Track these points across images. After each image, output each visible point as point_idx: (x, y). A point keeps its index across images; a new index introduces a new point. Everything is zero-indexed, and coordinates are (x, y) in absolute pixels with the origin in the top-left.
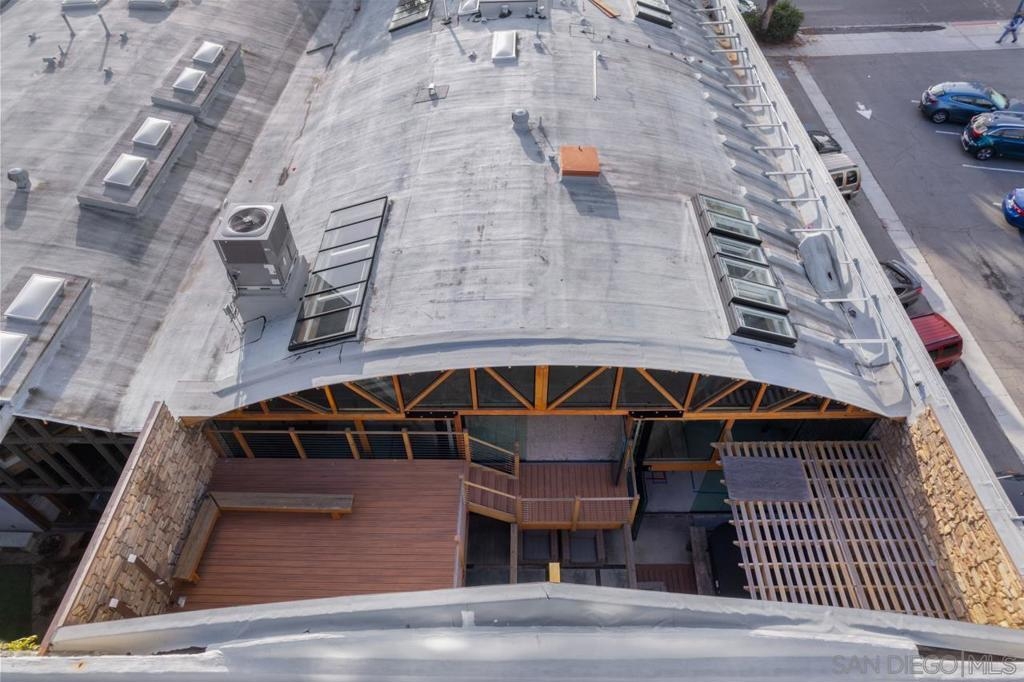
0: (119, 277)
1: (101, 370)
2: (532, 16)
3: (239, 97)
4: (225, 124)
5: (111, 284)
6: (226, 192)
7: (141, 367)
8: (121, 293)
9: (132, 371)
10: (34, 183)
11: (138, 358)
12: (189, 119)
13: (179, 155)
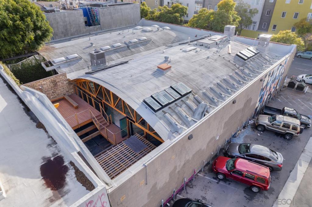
0: (87, 60)
1: (70, 69)
2: (206, 47)
3: (141, 47)
4: (133, 50)
5: (85, 61)
6: (119, 58)
7: (75, 72)
8: (85, 62)
9: (73, 72)
10: (94, 45)
11: (76, 71)
12: (126, 46)
13: (118, 50)
